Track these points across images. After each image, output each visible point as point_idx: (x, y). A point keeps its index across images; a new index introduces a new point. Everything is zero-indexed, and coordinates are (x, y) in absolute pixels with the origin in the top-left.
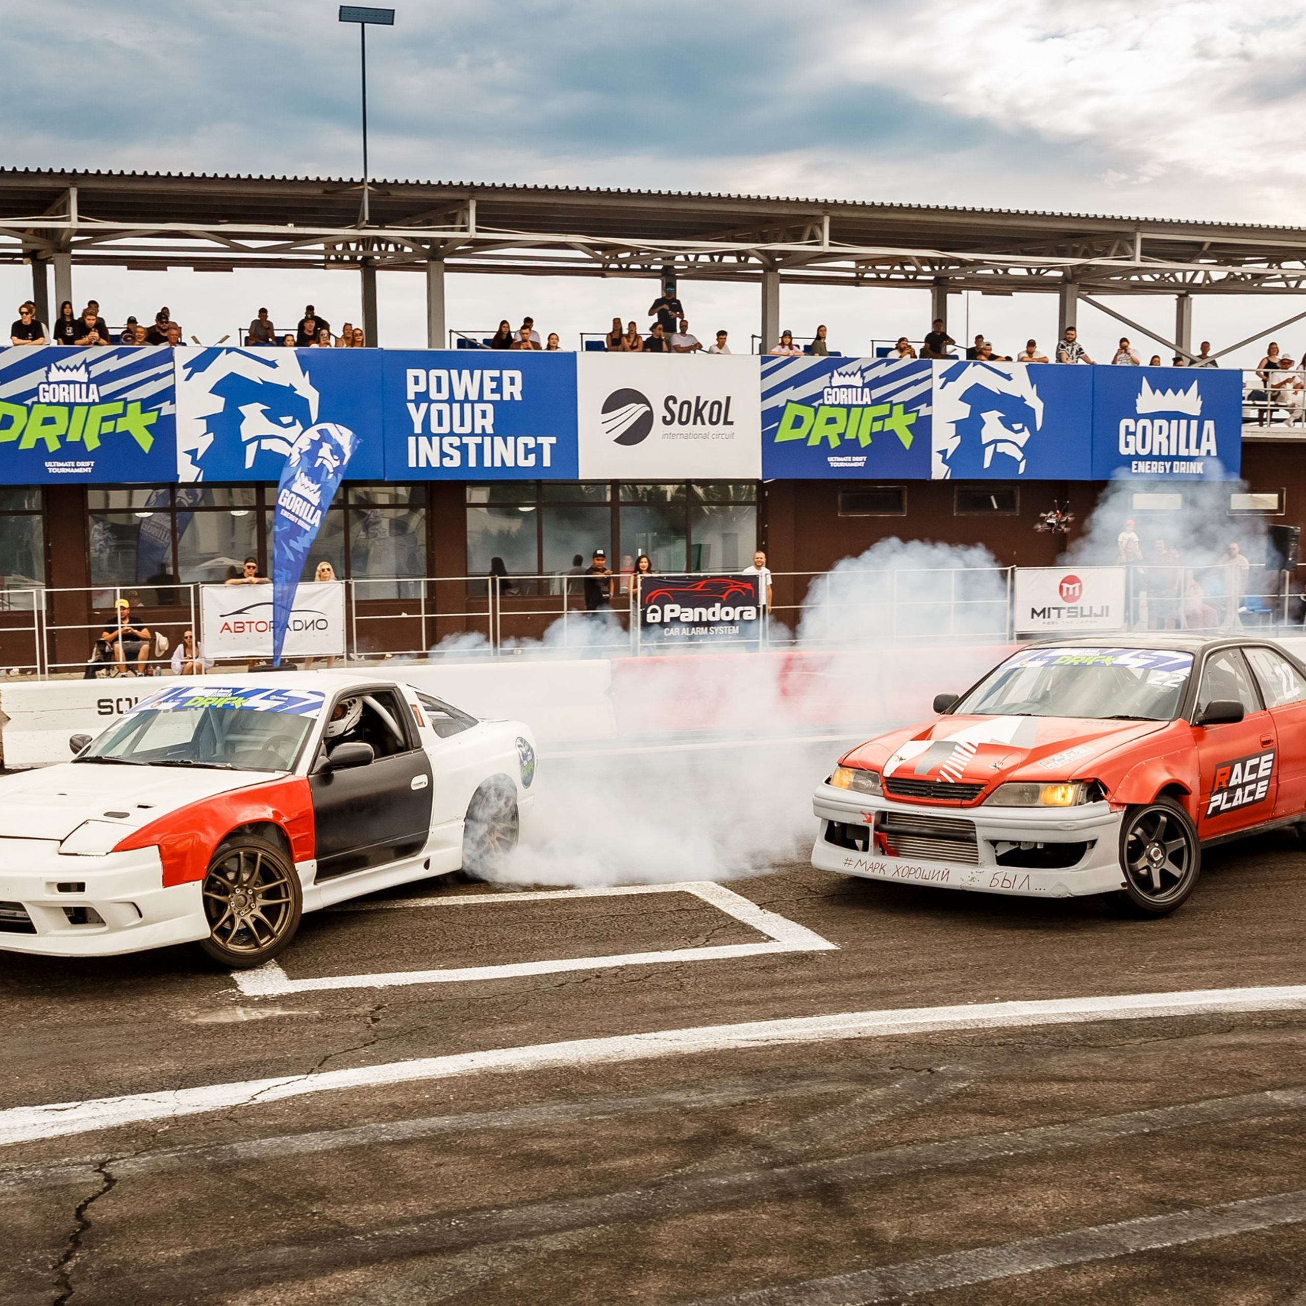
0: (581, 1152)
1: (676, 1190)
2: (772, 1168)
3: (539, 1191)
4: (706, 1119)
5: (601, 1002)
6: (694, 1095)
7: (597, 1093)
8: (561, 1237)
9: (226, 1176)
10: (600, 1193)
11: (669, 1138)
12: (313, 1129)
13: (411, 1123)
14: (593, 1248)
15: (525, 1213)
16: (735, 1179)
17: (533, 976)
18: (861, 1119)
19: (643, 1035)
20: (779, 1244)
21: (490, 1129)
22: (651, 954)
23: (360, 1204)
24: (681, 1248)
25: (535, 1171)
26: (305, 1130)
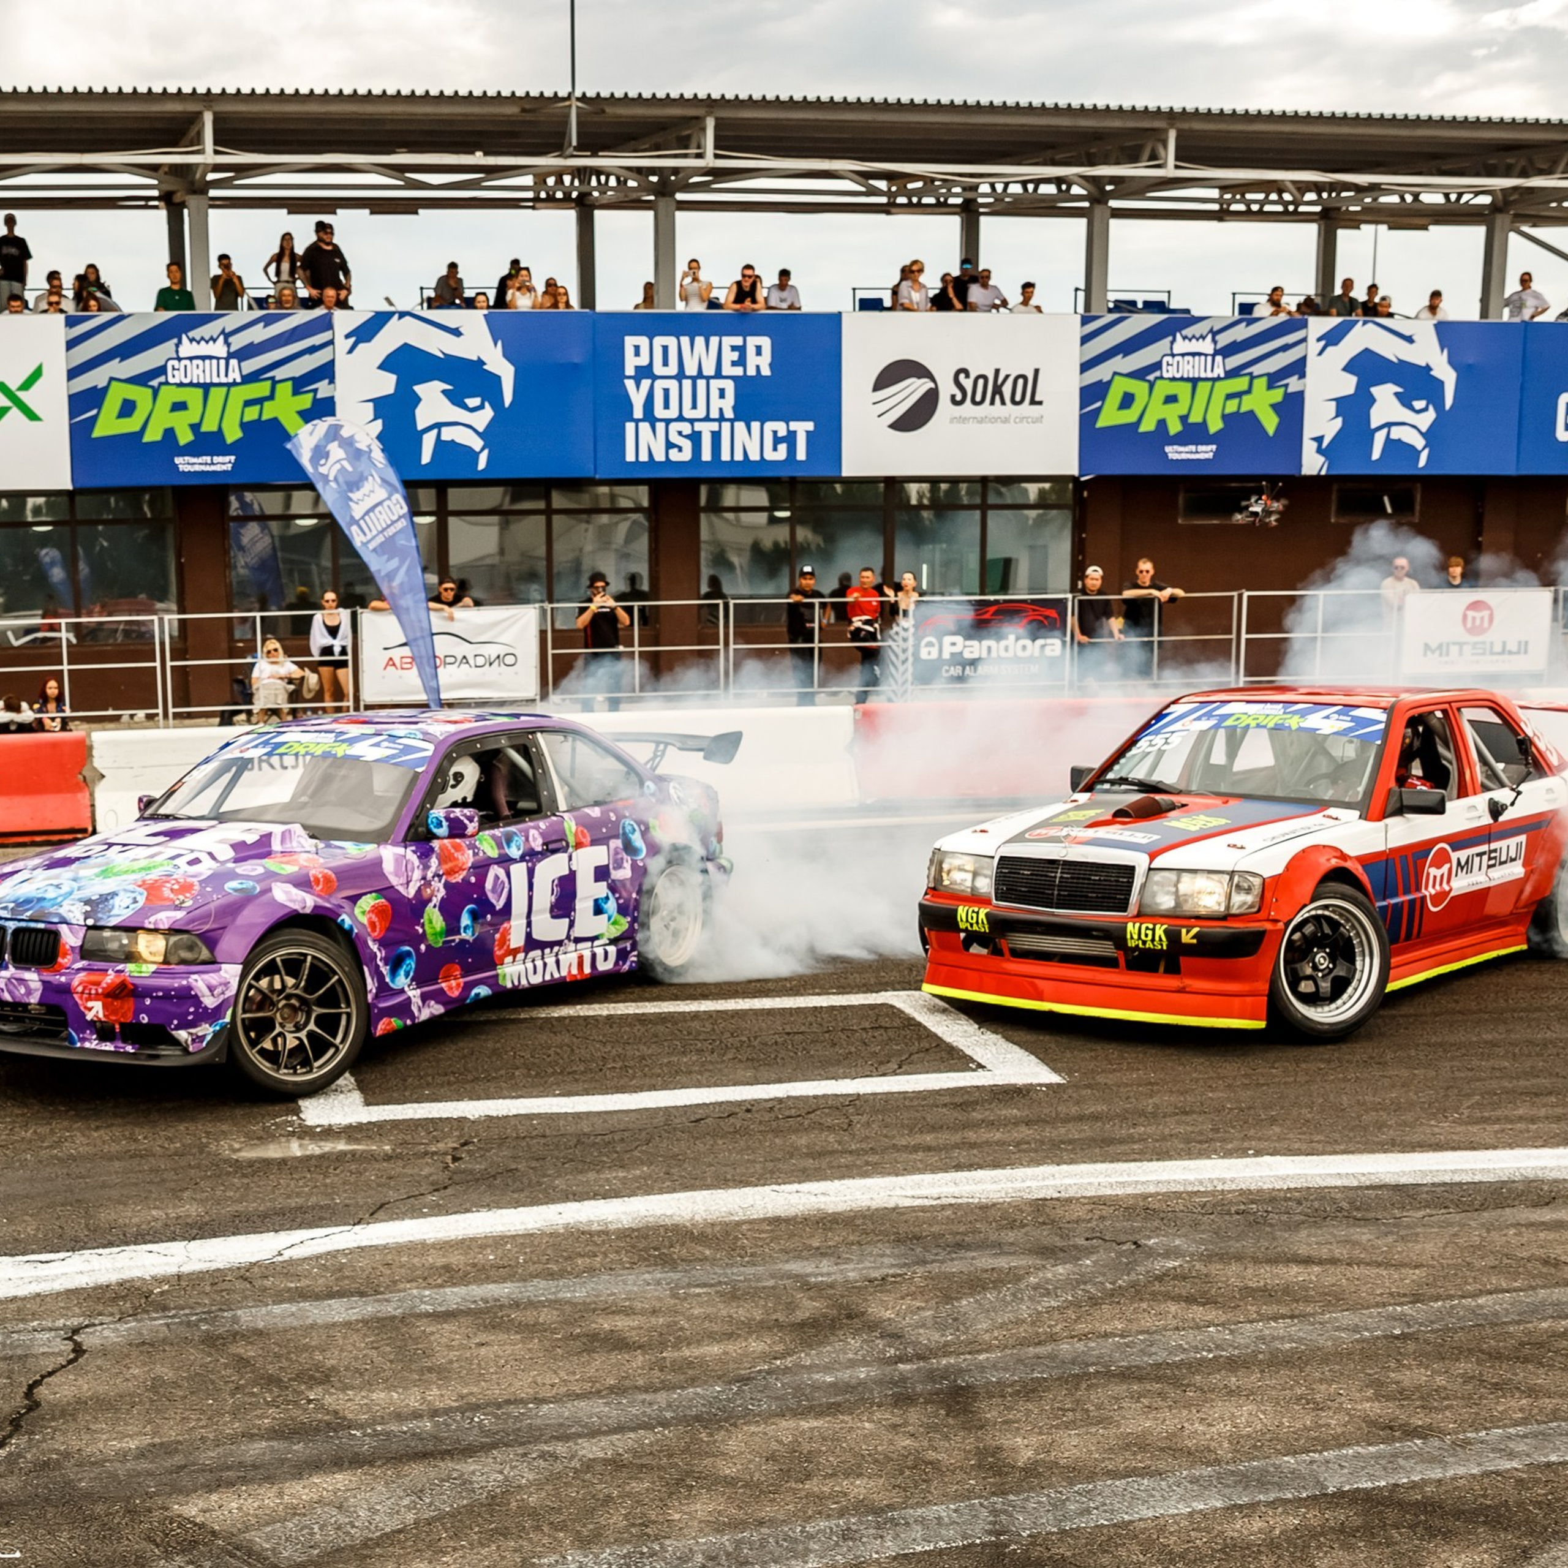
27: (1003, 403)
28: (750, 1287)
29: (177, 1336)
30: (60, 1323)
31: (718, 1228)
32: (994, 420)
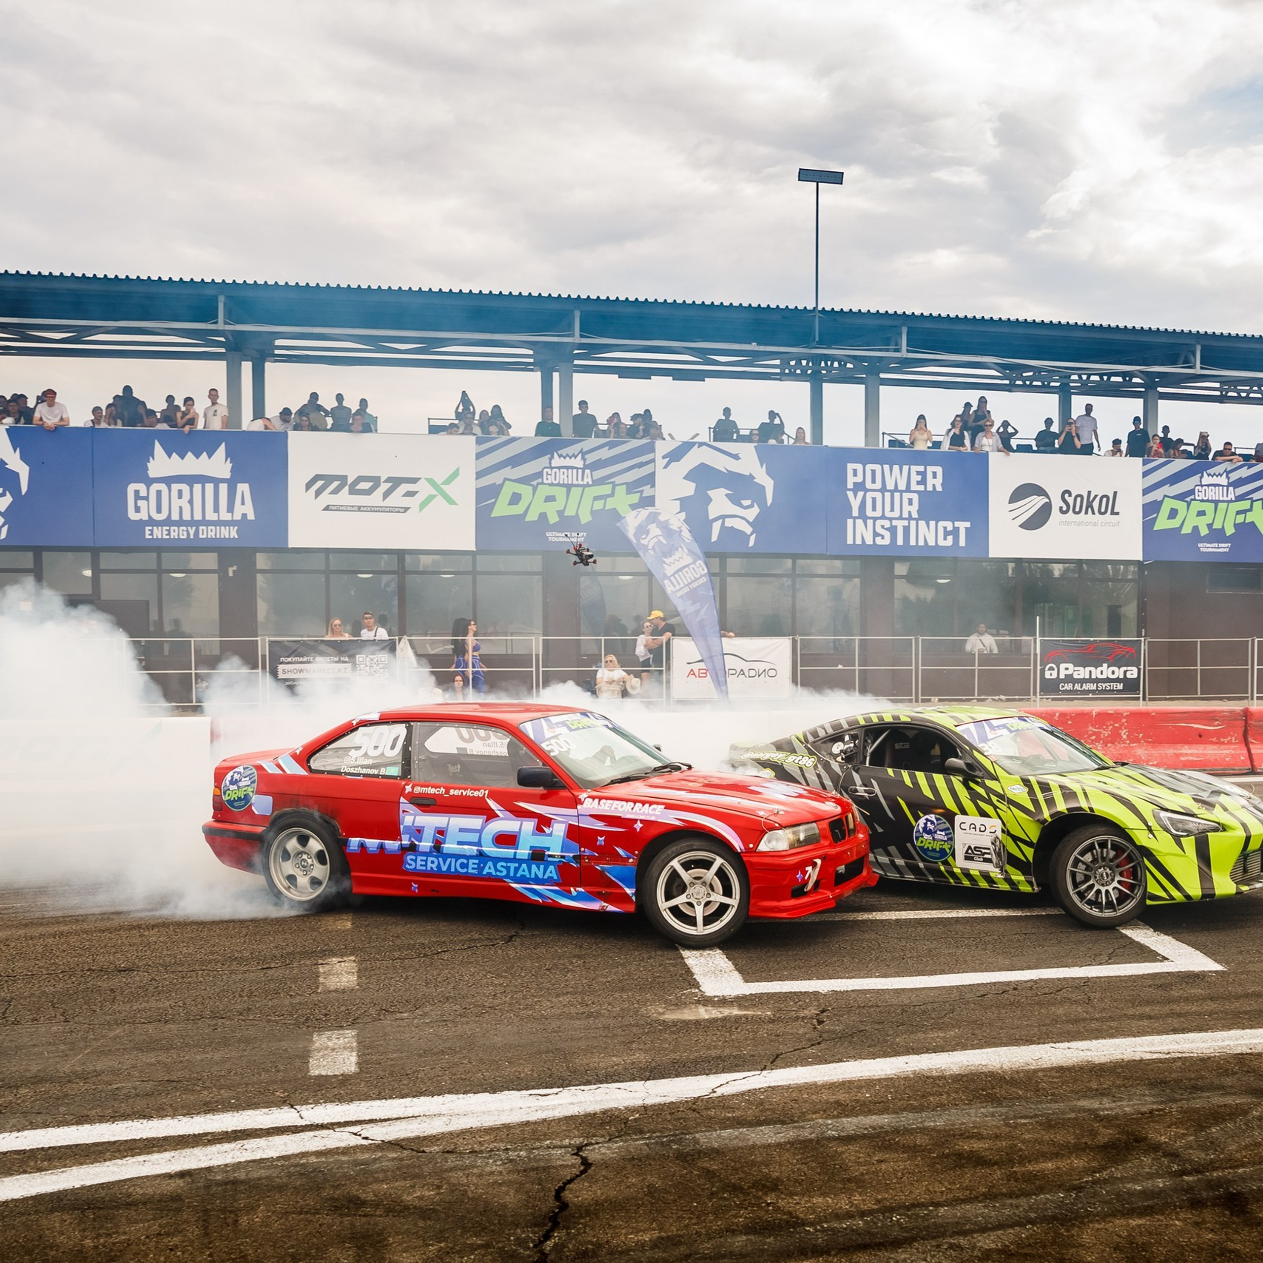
0: (1007, 1154)
1: (1096, 1194)
2: (1181, 1176)
3: (971, 1190)
4: (1118, 1126)
5: (1019, 1013)
6: (1107, 1103)
7: (1019, 1098)
8: (993, 1236)
9: (689, 1164)
10: (1027, 1194)
11: (1086, 1143)
12: (767, 1122)
13: (854, 1120)
14: (1023, 1248)
15: (959, 1211)
16: (1149, 1184)
17: (957, 986)
18: (1259, 1131)
19: (1058, 1045)
20: (1193, 1250)
21: (925, 1129)
22: (1061, 969)
23: (809, 1196)
24: (1103, 1251)
25: (966, 1170)
26: (760, 1123)
27: (1093, 513)
28: (1059, 1119)
29: (657, 1153)
30: (566, 1142)
31: (1022, 1075)
32: (1088, 524)
